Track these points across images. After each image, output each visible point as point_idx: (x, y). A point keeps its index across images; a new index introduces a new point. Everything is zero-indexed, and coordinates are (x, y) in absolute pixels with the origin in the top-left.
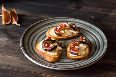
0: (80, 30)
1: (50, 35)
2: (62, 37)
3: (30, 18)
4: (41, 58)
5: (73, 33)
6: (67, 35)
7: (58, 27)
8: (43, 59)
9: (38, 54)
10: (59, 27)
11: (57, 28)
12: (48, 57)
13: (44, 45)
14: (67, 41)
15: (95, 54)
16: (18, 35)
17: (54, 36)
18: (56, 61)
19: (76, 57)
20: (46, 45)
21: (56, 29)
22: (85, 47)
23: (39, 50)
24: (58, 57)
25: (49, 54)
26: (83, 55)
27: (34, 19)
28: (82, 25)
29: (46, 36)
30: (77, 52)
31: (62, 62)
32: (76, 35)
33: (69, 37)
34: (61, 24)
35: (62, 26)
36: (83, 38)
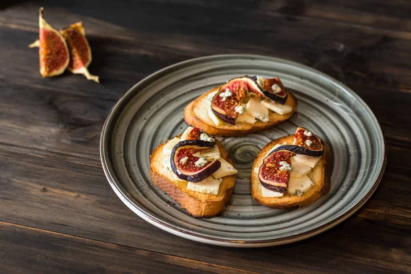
0: (296, 101)
1: (198, 119)
2: (235, 128)
3: (133, 51)
4: (169, 202)
5: (274, 112)
6: (253, 121)
7: (224, 91)
8: (173, 205)
9: (157, 189)
10: (228, 94)
11: (221, 95)
12: (191, 200)
13: (176, 158)
14: (253, 140)
15: (343, 189)
16: (91, 117)
17: (210, 124)
18: (216, 212)
19: (279, 201)
20: (184, 160)
21: (217, 100)
22: (312, 163)
23: (162, 176)
24: (221, 198)
25: (193, 189)
26: (304, 193)
27: (145, 56)
28: (303, 81)
29: (183, 120)
30: (284, 185)
31: (235, 214)
32: (282, 118)
33: (260, 125)
34: (235, 83)
35: (238, 90)
36: (305, 133)
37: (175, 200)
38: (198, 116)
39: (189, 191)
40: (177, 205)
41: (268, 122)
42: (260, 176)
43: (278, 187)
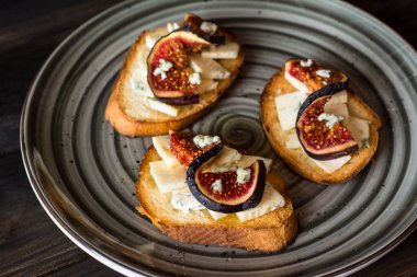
4: (224, 255)
8: (233, 255)
9: (189, 246)
10: (165, 66)
11: (155, 73)
13: (203, 190)
14: (224, 109)
17: (165, 119)
20: (217, 186)
26: (370, 140)
29: (116, 135)
30: (351, 144)
33: (224, 85)
34: (162, 46)
35: (174, 55)
36: (303, 64)
37: (232, 246)
38: (138, 118)
39: (245, 223)
40: (238, 251)
41: (231, 76)
42: (309, 149)
43: (346, 150)
